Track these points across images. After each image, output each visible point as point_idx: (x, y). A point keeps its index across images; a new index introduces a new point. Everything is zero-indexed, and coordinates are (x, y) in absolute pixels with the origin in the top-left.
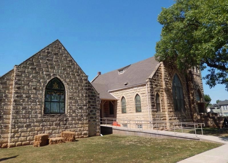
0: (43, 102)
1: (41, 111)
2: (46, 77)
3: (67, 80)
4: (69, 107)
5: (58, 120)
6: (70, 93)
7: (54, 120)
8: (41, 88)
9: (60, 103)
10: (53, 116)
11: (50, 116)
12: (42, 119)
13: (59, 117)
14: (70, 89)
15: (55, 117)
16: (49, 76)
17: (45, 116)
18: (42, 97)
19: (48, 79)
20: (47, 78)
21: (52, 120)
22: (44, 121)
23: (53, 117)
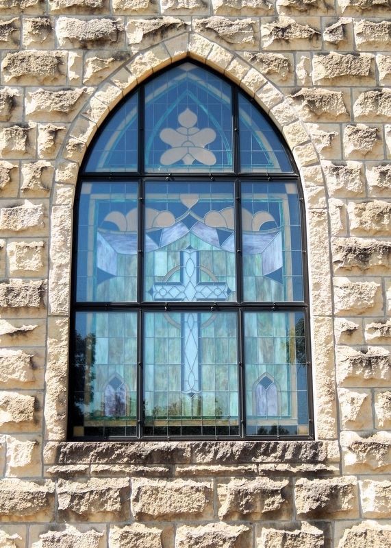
0: (53, 308)
1: (38, 406)
2: (81, 66)
3: (308, 67)
4: (355, 363)
5: (223, 511)
6: (351, 207)
7: (183, 505)
8: (27, 173)
9: (251, 319)
10: (170, 458)
11: (136, 458)
12: (50, 486)
13: (239, 475)
14: (354, 165)
15: (186, 475)
16: (107, 50)
17: (76, 455)
18: (47, 263)
19: (101, 81)
20: (89, 72)
21: (153, 510)
22: (65, 515)
23: (168, 476)
